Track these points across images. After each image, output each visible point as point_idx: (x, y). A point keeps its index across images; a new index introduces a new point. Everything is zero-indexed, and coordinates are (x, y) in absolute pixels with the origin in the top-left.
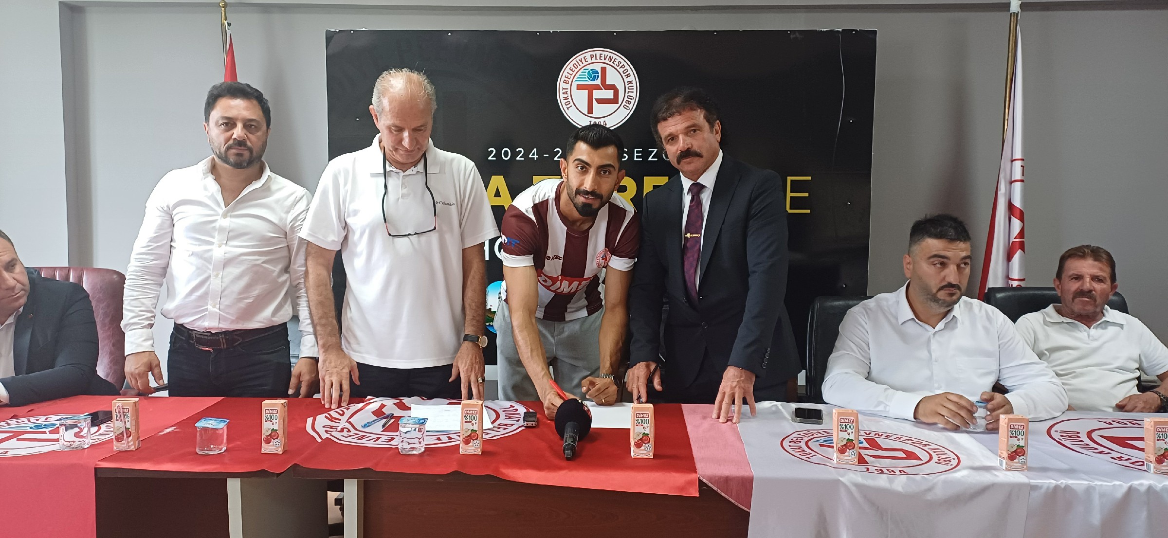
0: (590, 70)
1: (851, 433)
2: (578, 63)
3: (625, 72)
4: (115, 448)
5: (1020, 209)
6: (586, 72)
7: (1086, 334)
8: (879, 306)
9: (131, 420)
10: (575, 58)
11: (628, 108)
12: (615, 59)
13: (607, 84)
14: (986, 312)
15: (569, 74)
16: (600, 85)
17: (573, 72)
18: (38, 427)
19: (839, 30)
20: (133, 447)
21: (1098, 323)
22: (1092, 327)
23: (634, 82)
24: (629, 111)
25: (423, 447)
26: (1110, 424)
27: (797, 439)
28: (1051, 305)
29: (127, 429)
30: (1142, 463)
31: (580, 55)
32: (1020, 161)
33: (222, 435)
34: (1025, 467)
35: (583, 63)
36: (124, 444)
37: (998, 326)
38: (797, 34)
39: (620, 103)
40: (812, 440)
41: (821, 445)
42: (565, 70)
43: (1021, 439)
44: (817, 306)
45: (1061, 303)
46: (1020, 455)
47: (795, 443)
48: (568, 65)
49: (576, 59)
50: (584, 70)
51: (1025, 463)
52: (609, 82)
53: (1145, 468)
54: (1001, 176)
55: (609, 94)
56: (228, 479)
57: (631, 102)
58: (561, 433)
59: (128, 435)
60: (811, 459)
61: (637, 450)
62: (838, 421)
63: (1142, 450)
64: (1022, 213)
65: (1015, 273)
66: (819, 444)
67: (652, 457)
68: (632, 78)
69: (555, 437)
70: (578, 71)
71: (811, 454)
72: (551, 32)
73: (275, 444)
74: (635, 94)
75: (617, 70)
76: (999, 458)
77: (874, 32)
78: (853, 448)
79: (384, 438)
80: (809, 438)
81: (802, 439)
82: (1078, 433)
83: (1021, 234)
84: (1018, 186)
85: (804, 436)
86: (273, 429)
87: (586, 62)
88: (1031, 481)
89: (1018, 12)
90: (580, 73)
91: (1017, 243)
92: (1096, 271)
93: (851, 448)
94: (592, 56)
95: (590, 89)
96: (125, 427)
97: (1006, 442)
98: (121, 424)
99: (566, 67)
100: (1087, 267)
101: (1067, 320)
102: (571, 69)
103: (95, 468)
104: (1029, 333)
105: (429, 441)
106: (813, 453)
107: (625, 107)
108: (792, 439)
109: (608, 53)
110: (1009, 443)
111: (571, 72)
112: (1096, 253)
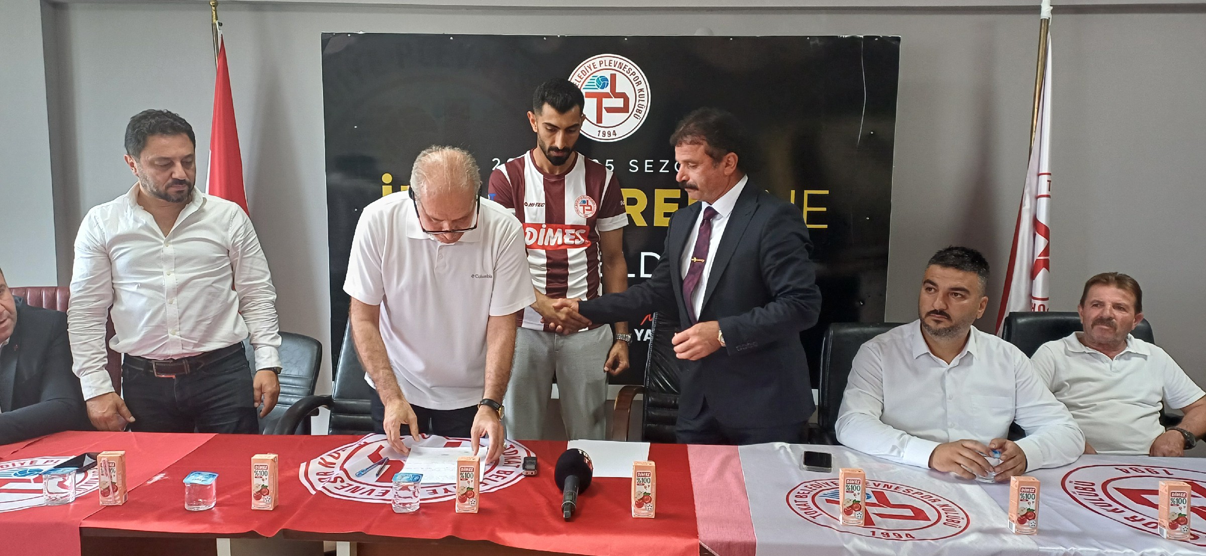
0: (599, 77)
1: (857, 494)
2: (586, 69)
3: (635, 80)
4: (101, 503)
5: (1046, 227)
6: (594, 79)
7: (1108, 365)
8: (894, 341)
9: (118, 474)
10: (583, 65)
11: (639, 118)
12: (626, 65)
13: (617, 91)
14: (1004, 350)
15: (578, 81)
16: (610, 94)
17: (582, 79)
18: (23, 473)
19: (861, 36)
20: (119, 502)
21: (1121, 353)
22: (1115, 358)
23: (645, 90)
24: (640, 120)
25: (418, 504)
26: (1128, 472)
27: (803, 493)
28: (1074, 333)
29: (113, 484)
30: (1156, 525)
31: (588, 62)
32: (1046, 176)
33: (211, 489)
34: (1035, 530)
35: (591, 70)
36: (111, 498)
37: (1016, 365)
38: (817, 41)
39: (630, 113)
40: (819, 494)
41: (828, 501)
42: (573, 77)
43: (1031, 503)
44: (831, 333)
45: (1083, 331)
46: (1030, 518)
47: (801, 497)
48: (576, 72)
49: (585, 65)
50: (593, 77)
51: (1035, 527)
52: (618, 90)
53: (1157, 531)
54: (1026, 191)
55: (619, 103)
56: (217, 539)
57: (642, 111)
58: (561, 486)
59: (115, 490)
60: (819, 520)
61: (639, 510)
62: (844, 482)
63: (1156, 506)
64: (1047, 229)
65: (1039, 293)
66: (826, 500)
67: (653, 517)
68: (643, 86)
69: (554, 489)
70: (587, 79)
71: (816, 512)
72: (559, 36)
73: (265, 500)
74: (646, 103)
75: (627, 77)
76: (1009, 521)
77: (898, 39)
78: (859, 510)
79: (378, 490)
80: (817, 491)
81: (809, 493)
82: (1093, 484)
83: (1046, 252)
84: (1043, 202)
85: (811, 488)
86: (263, 485)
87: (595, 68)
88: (1040, 548)
89: (1049, 18)
90: (588, 80)
91: (1042, 262)
92: (1118, 299)
93: (857, 509)
94: (601, 62)
95: (600, 97)
96: (111, 482)
97: (1016, 505)
98: (107, 479)
99: (574, 74)
100: (1110, 294)
101: (1089, 350)
102: (580, 75)
103: (80, 527)
104: (1049, 362)
105: (424, 494)
106: (819, 512)
107: (636, 116)
108: (799, 493)
109: (617, 59)
110: (1020, 506)
111: (579, 79)
112: (1120, 280)
